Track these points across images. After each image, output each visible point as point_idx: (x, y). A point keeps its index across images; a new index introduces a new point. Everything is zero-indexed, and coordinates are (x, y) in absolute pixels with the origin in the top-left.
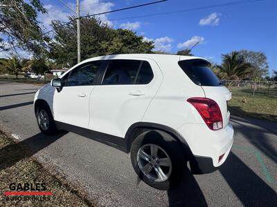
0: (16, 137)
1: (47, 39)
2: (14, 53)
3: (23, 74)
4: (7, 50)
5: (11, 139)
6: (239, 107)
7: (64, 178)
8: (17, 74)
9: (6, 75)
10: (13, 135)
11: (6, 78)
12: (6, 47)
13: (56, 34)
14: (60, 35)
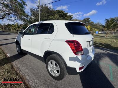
0: (8, 55)
1: (28, 16)
2: (16, 22)
3: (20, 30)
4: (13, 21)
5: (6, 56)
6: (109, 44)
7: (20, 72)
8: (17, 30)
9: (14, 31)
10: (8, 54)
11: (14, 32)
12: (13, 20)
13: (32, 14)
14: (33, 14)
